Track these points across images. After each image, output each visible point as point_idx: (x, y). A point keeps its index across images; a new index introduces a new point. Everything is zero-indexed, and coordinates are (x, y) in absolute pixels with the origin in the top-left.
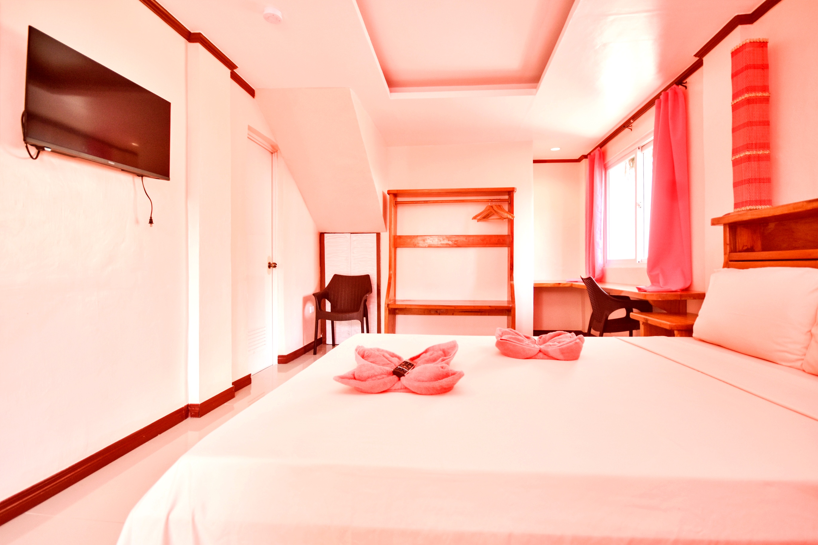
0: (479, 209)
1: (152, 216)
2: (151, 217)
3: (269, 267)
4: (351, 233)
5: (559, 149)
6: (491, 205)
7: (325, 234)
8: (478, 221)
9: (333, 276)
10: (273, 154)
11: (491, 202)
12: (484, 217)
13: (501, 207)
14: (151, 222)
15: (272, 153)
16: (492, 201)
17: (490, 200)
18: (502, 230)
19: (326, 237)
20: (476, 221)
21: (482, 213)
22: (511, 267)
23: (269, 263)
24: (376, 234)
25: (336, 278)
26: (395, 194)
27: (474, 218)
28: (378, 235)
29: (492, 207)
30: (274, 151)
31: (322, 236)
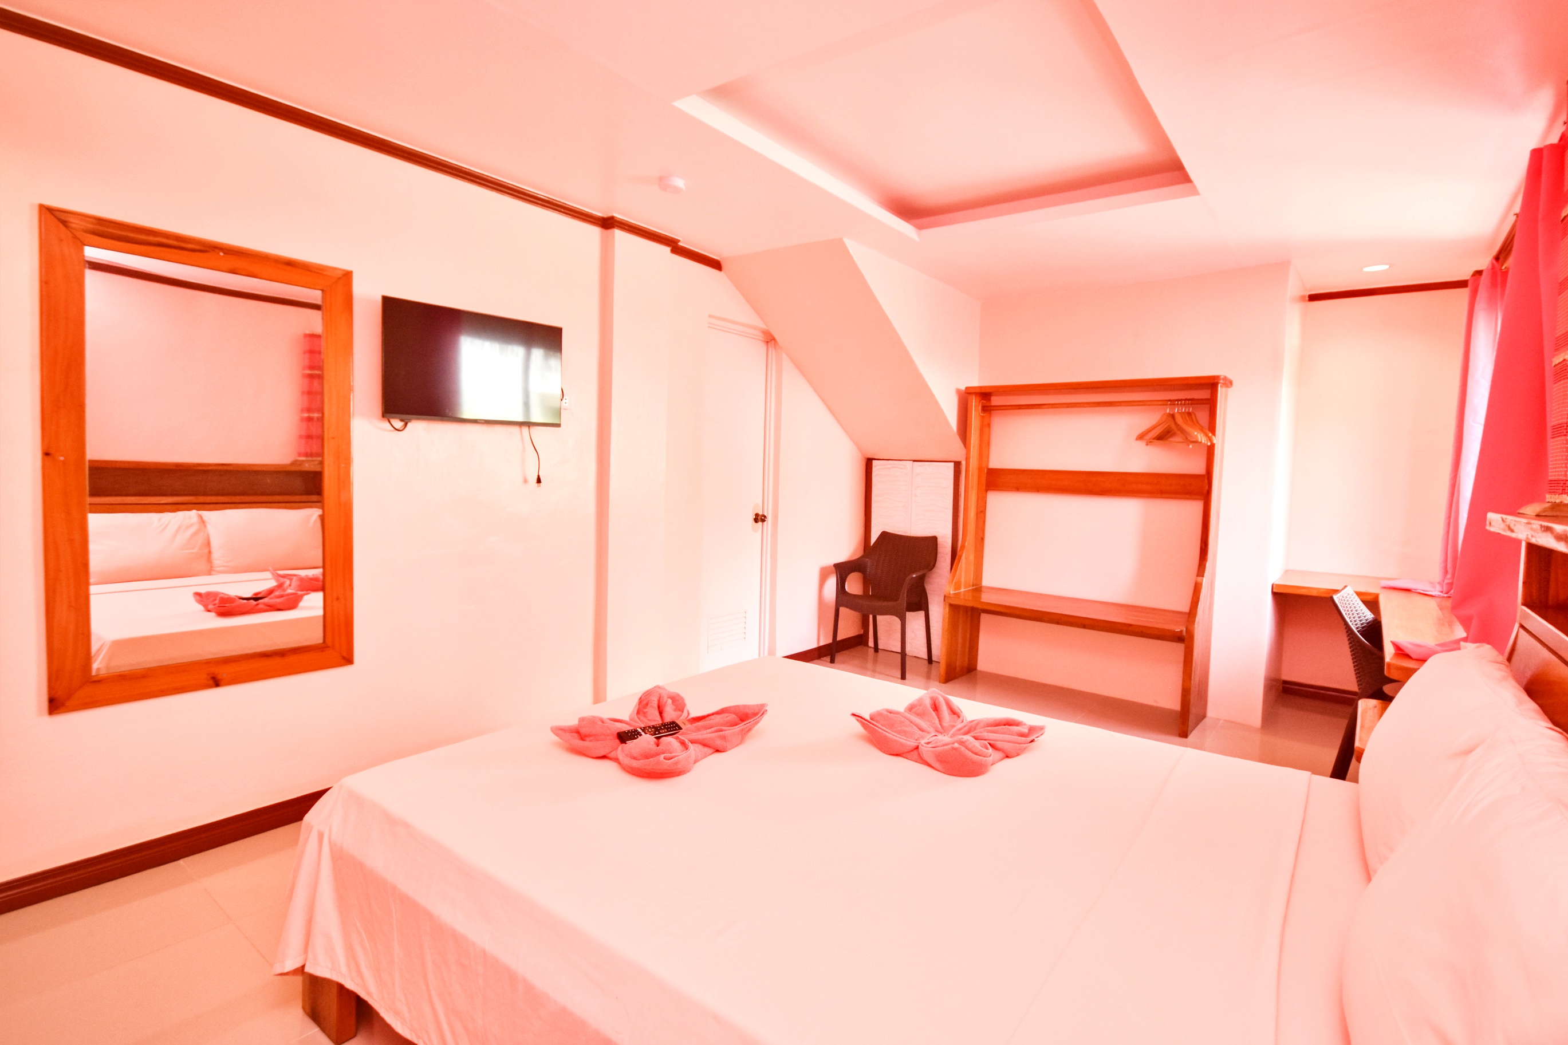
0: (1147, 419)
1: (540, 474)
2: (539, 476)
3: (756, 520)
4: (914, 461)
5: (1386, 267)
6: (1172, 413)
7: (873, 461)
8: (1147, 445)
9: (880, 533)
10: (769, 344)
11: (1170, 405)
12: (1163, 435)
13: (1193, 416)
14: (539, 481)
15: (768, 342)
16: (1172, 402)
17: (1170, 400)
18: (1191, 465)
19: (875, 467)
20: (1141, 444)
21: (1156, 427)
22: (1203, 547)
23: (757, 515)
24: (952, 464)
25: (885, 536)
26: (985, 395)
27: (1140, 437)
28: (957, 465)
29: (1173, 416)
30: (770, 340)
31: (869, 463)
